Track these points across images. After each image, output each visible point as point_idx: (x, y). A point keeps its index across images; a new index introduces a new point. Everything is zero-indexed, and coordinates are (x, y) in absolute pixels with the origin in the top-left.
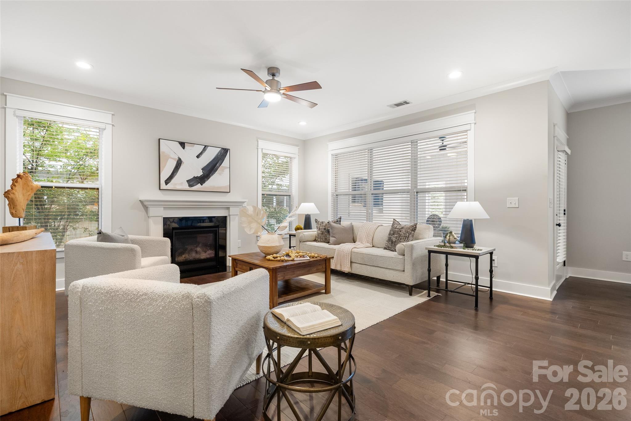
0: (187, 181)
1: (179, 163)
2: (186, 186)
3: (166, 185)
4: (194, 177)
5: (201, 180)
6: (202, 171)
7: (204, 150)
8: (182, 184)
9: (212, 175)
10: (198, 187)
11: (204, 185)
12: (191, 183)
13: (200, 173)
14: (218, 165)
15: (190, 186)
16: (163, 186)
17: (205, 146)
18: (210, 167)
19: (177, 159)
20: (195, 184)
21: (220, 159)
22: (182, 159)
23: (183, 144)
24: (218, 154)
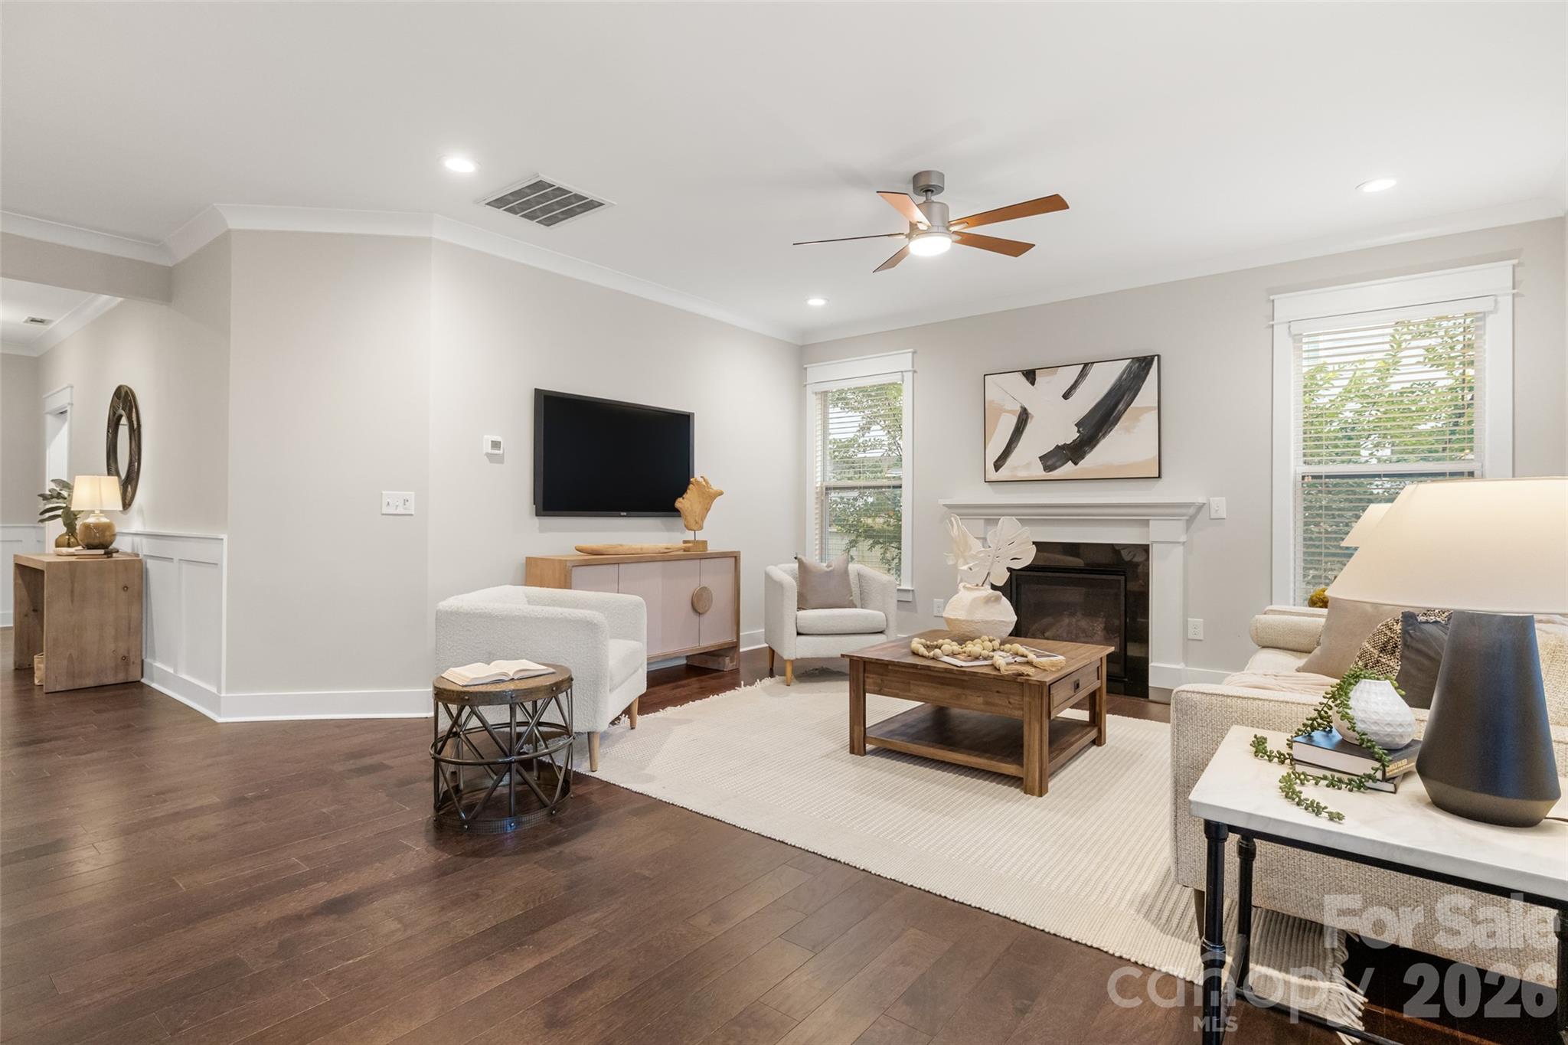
0: (1041, 458)
1: (1024, 418)
2: (1038, 471)
3: (997, 471)
4: (1058, 447)
5: (1075, 451)
6: (1076, 429)
7: (1083, 375)
8: (1028, 466)
9: (1104, 435)
10: (1068, 469)
11: (1082, 463)
12: (1049, 463)
13: (1071, 435)
14: (1121, 406)
15: (1048, 468)
16: (992, 475)
17: (1086, 365)
18: (1098, 416)
19: (1019, 409)
20: (1058, 463)
21: (1129, 389)
22: (1029, 411)
23: (1030, 376)
24: (1121, 377)
